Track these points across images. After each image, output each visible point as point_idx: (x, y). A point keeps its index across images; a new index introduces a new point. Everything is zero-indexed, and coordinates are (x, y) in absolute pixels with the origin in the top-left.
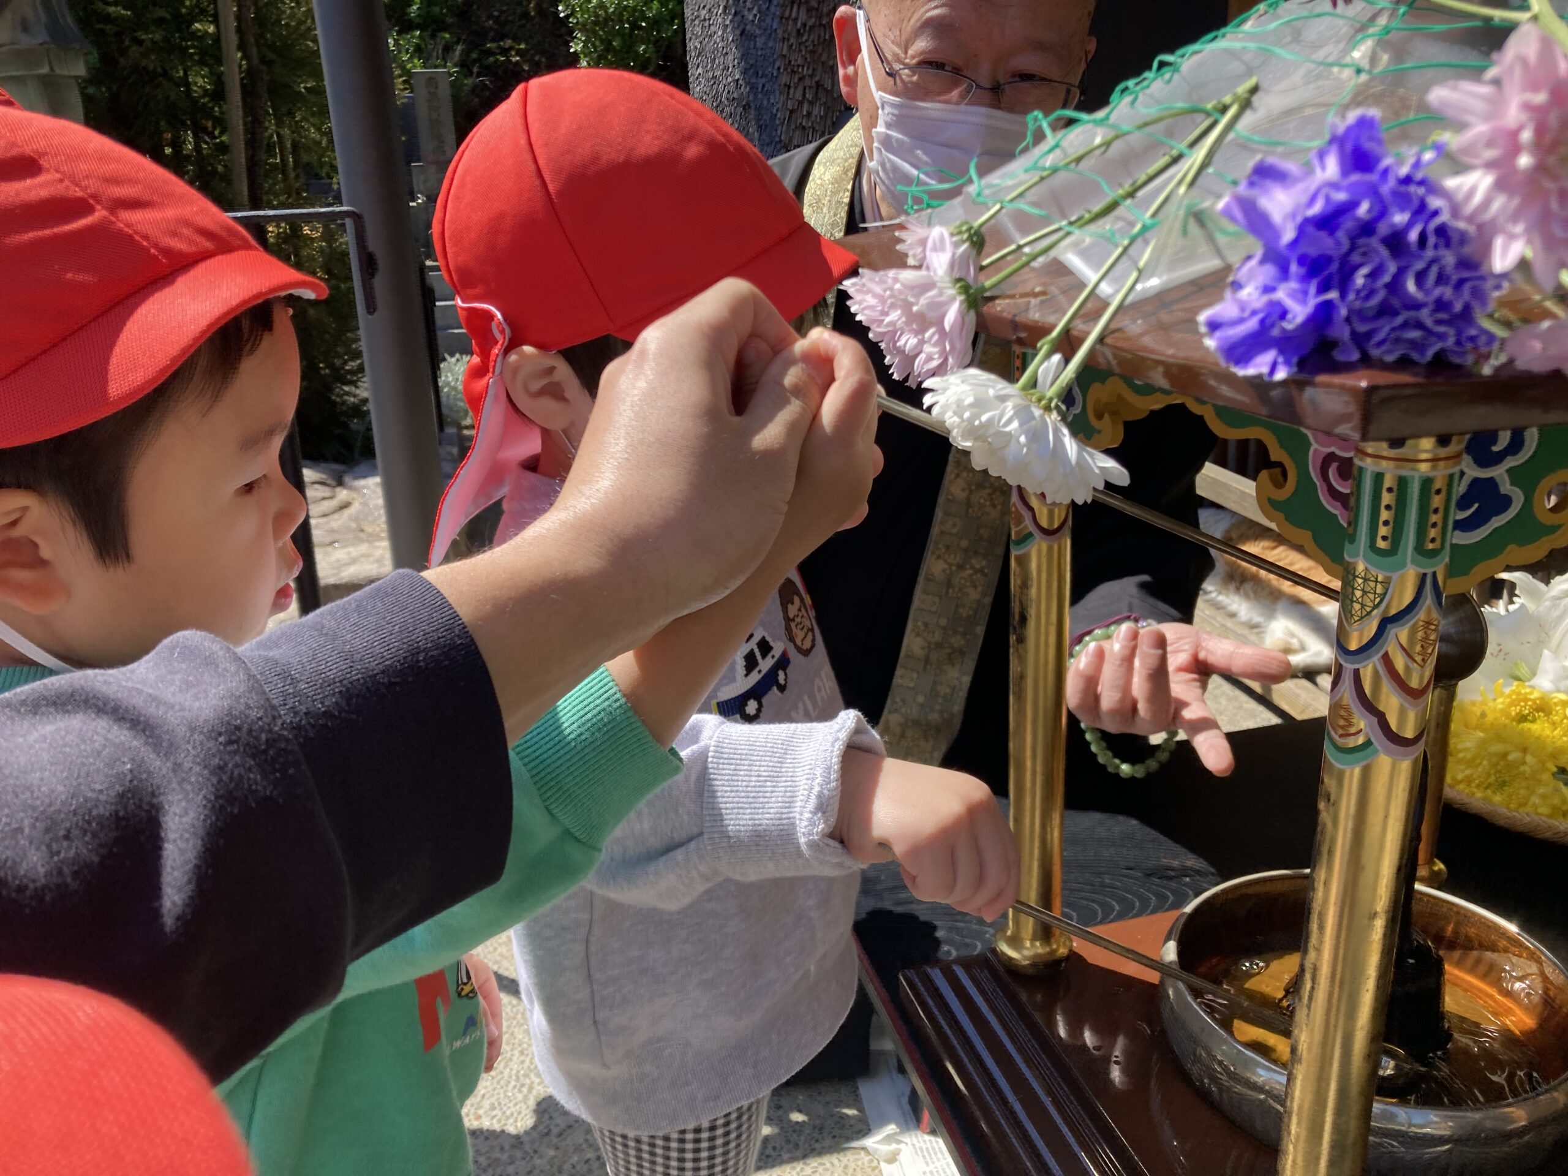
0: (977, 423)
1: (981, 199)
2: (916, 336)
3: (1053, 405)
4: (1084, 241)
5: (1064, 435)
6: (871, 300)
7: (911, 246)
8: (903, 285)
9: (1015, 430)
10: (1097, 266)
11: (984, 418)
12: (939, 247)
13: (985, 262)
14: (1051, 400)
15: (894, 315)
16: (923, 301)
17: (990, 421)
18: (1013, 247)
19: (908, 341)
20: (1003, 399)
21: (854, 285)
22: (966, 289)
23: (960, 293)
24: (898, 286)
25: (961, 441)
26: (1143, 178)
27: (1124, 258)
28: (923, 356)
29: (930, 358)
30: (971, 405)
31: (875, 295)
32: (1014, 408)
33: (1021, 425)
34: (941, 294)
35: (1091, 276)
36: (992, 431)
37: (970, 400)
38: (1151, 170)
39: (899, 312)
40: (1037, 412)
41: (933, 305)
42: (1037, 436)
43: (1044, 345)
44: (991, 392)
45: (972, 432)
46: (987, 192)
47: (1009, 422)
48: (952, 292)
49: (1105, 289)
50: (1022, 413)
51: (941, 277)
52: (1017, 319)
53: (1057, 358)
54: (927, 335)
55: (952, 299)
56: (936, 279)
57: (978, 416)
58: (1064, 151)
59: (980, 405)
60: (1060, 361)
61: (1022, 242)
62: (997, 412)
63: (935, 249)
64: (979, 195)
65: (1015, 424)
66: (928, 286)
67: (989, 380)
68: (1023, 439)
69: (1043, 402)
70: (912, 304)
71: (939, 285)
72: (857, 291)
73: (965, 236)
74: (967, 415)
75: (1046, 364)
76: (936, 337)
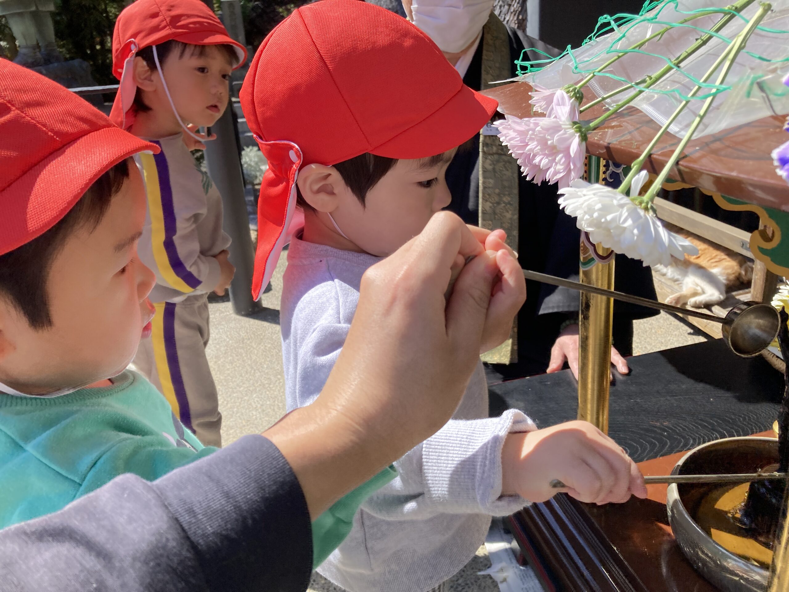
0: (603, 220)
1: (578, 70)
2: (547, 158)
3: (649, 206)
4: (653, 97)
5: (659, 227)
6: (512, 134)
7: (538, 101)
8: (541, 128)
9: (630, 226)
10: (666, 114)
11: (609, 218)
12: (561, 103)
13: (582, 109)
14: (647, 203)
15: (533, 146)
16: (556, 138)
17: (613, 220)
18: (600, 99)
19: (541, 161)
20: (622, 206)
21: (501, 124)
22: (579, 130)
23: (577, 132)
24: (538, 128)
25: (583, 225)
26: (685, 54)
27: (686, 108)
28: (552, 170)
29: (556, 173)
30: (600, 210)
31: (515, 131)
32: (627, 210)
33: (634, 221)
34: (565, 133)
35: (664, 121)
36: (613, 225)
37: (599, 206)
38: (689, 50)
39: (535, 143)
40: (642, 212)
41: (562, 140)
42: (644, 228)
43: (635, 166)
44: (615, 202)
45: (597, 224)
46: (581, 66)
47: (625, 220)
48: (572, 131)
49: (673, 129)
50: (633, 214)
51: (564, 122)
52: (610, 146)
53: (644, 173)
54: (557, 159)
55: (572, 136)
56: (561, 123)
57: (605, 216)
58: (628, 39)
59: (606, 209)
60: (646, 174)
61: (605, 96)
62: (618, 213)
63: (558, 104)
64: (576, 68)
65: (629, 222)
66: (556, 128)
67: (608, 192)
68: (636, 231)
69: (643, 205)
70: (547, 140)
71: (563, 127)
72: (504, 128)
73: (572, 94)
74: (596, 215)
75: (637, 176)
76: (563, 160)
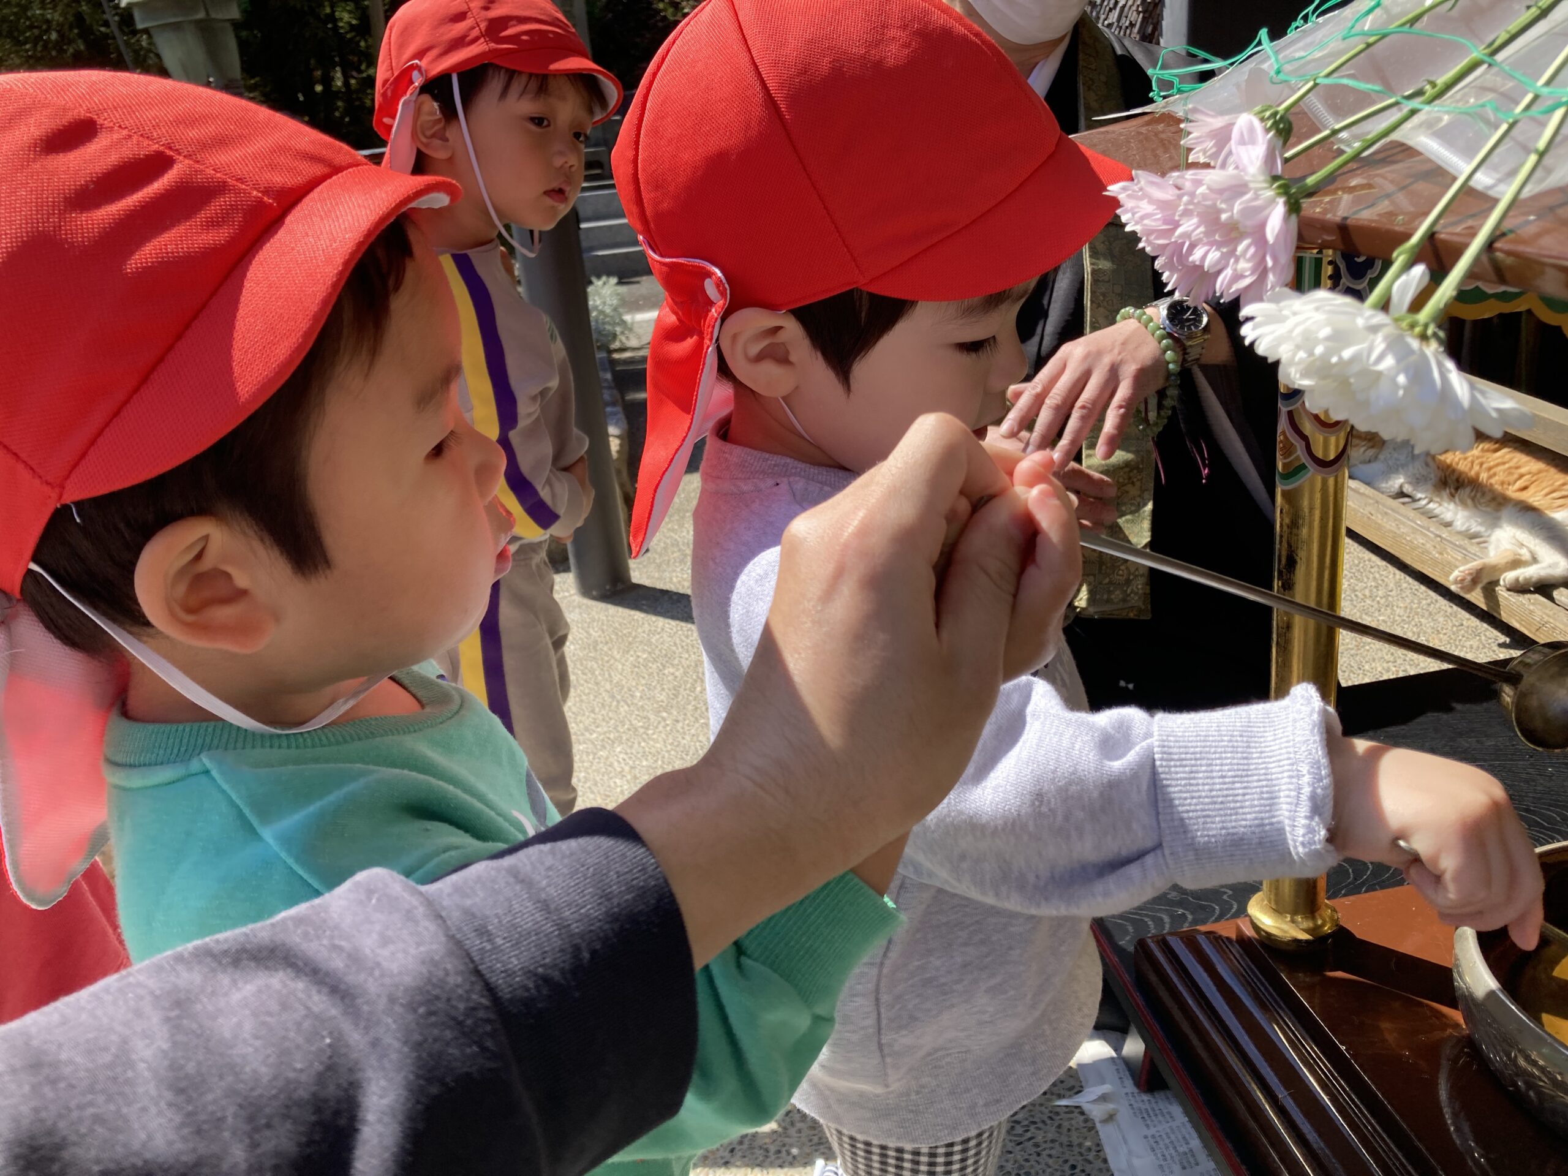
0: (1334, 360)
1: (1281, 77)
2: (1218, 249)
3: (1430, 332)
4: (1440, 119)
5: (1450, 371)
6: (1146, 207)
7: (1199, 140)
9: (1389, 369)
10: (1468, 152)
11: (1347, 354)
12: (1248, 140)
13: (1288, 155)
14: (1426, 326)
15: (1189, 225)
16: (1237, 207)
17: (1354, 359)
18: (1326, 132)
19: (1206, 256)
20: (1374, 329)
21: (1124, 189)
22: (1285, 190)
23: (1279, 195)
24: (1201, 190)
25: (1292, 376)
26: (1504, 36)
27: (1507, 140)
28: (1228, 273)
29: (1237, 277)
30: (1328, 339)
31: (1152, 201)
32: (1386, 338)
33: (1399, 361)
34: (1256, 197)
35: (1461, 167)
36: (1355, 368)
37: (1326, 332)
38: (1514, 27)
39: (1195, 220)
40: (1415, 344)
41: (1247, 211)
42: (1419, 373)
43: (1400, 257)
44: (1360, 322)
45: (1321, 369)
46: (1288, 67)
47: (1381, 358)
48: (1270, 193)
49: (1482, 180)
50: (1395, 345)
51: (1253, 176)
52: (1349, 222)
53: (1419, 270)
54: (1240, 248)
55: (1272, 202)
56: (1247, 178)
57: (1338, 351)
58: (1387, 10)
59: (1339, 338)
60: (1423, 274)
61: (1337, 127)
62: (1365, 345)
63: (1242, 142)
64: (1278, 72)
65: (1389, 362)
66: (1238, 189)
67: (1345, 304)
68: (1402, 379)
69: (1418, 330)
70: (1221, 211)
71: (1252, 185)
72: (1129, 196)
73: (1270, 123)
74: (1319, 350)
75: (1404, 278)
76: (1252, 250)
